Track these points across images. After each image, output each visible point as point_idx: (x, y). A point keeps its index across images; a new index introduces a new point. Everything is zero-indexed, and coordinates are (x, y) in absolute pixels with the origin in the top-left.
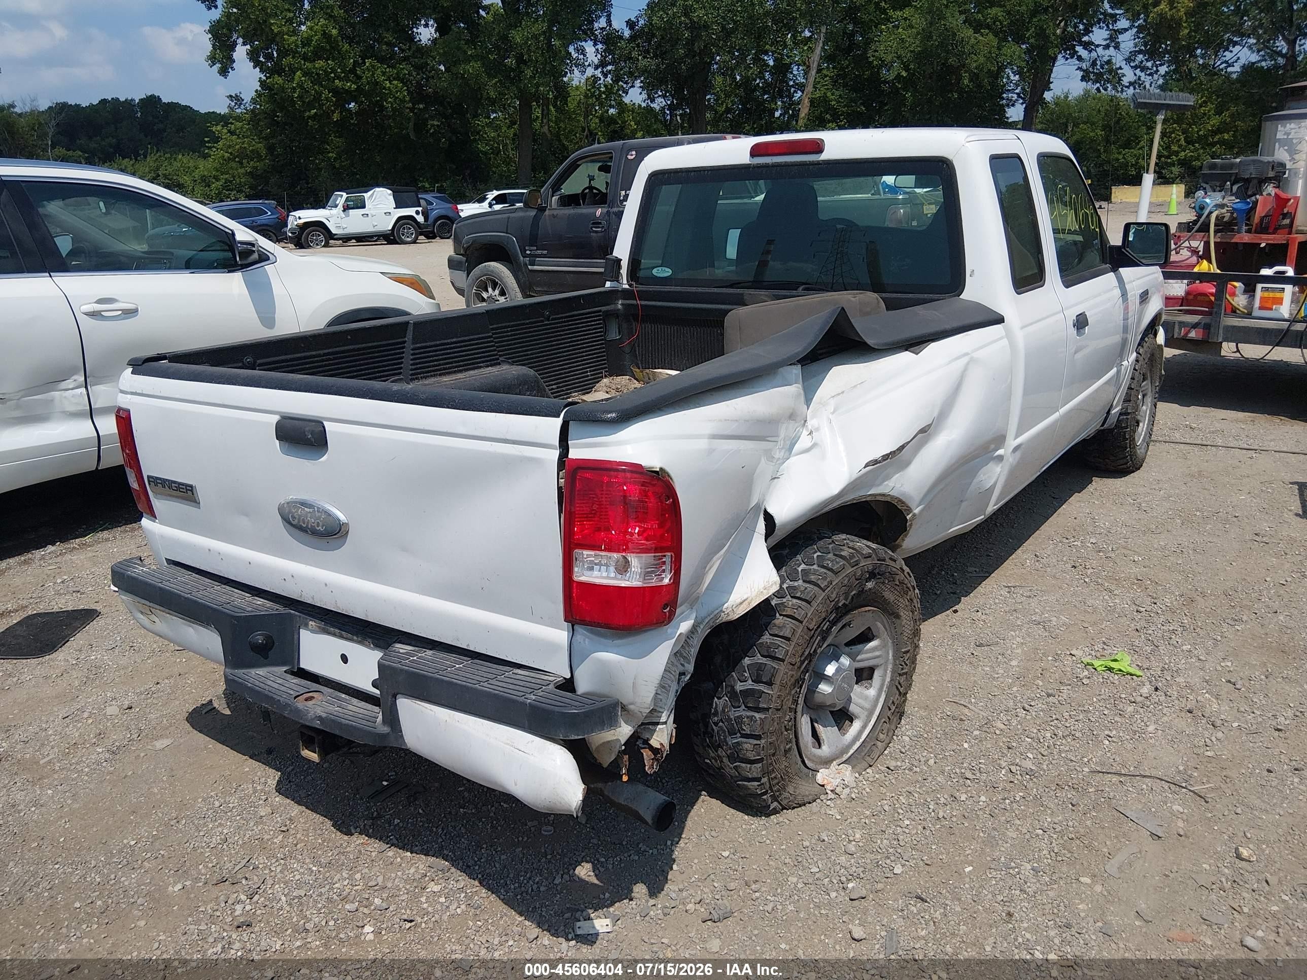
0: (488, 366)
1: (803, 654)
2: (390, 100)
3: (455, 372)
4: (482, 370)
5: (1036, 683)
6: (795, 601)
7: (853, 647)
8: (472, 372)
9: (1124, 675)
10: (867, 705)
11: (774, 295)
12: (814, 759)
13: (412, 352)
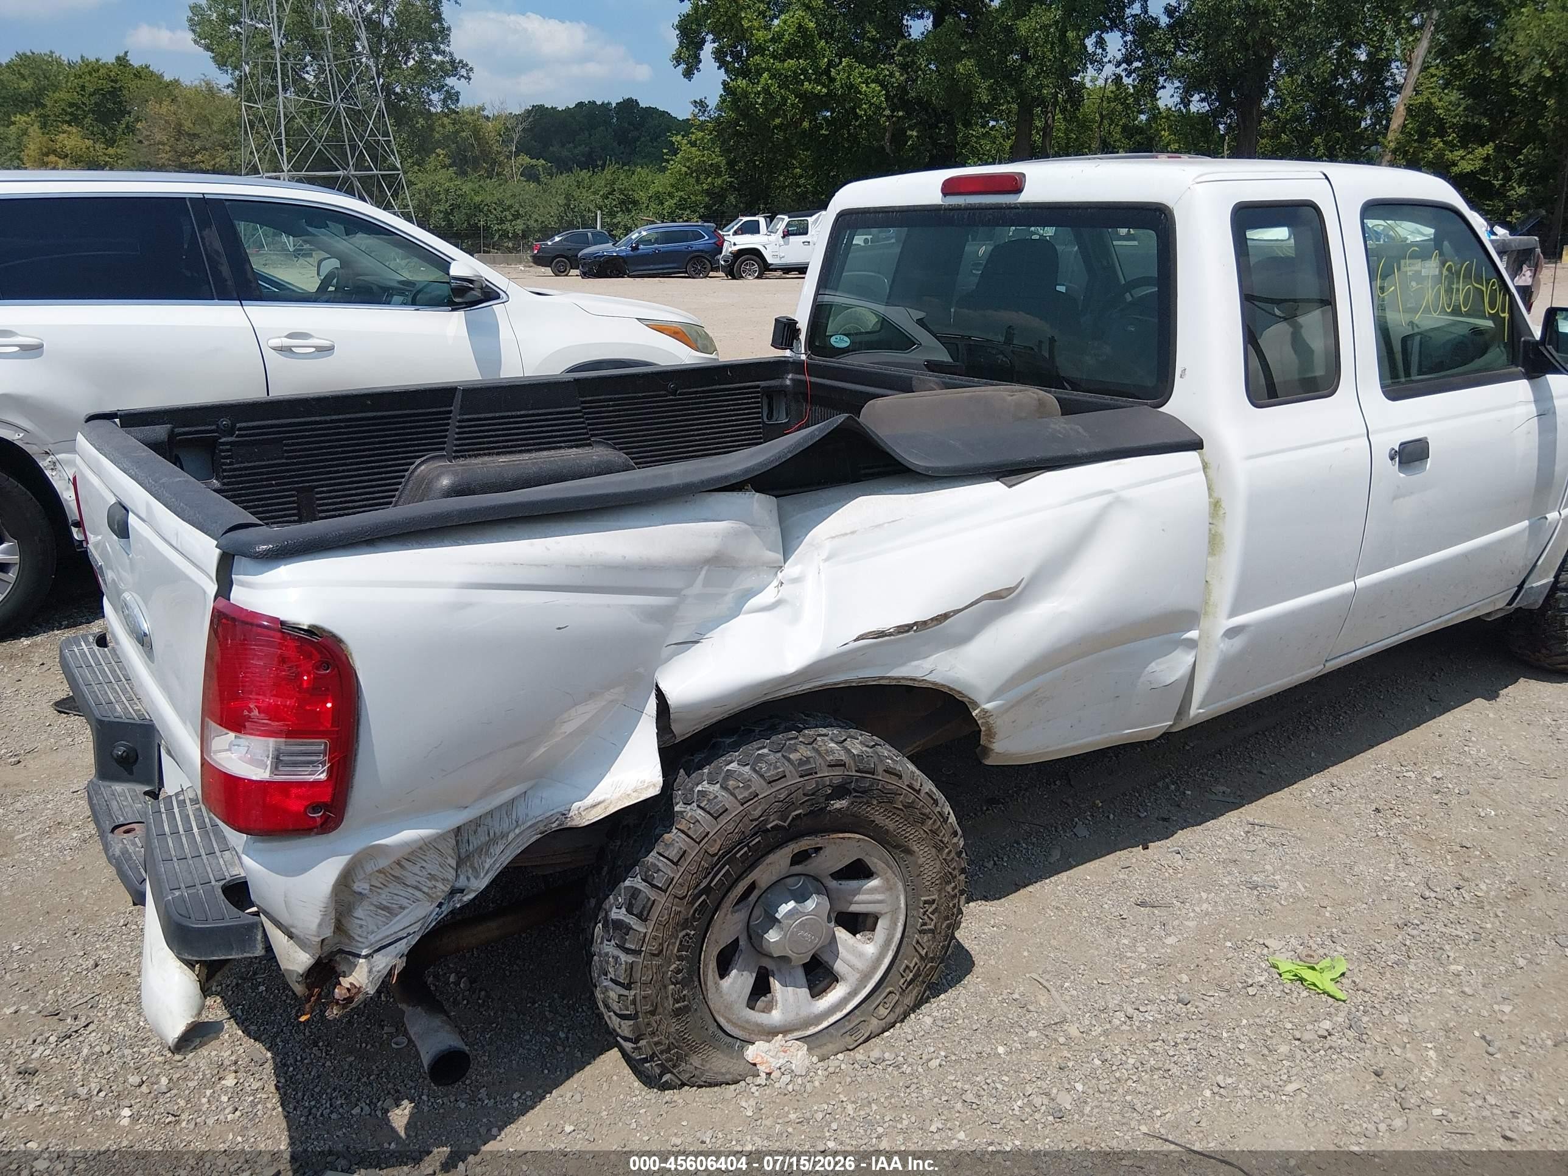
0: (571, 447)
1: (698, 885)
2: (864, 106)
3: (520, 452)
4: (562, 451)
5: (1178, 977)
6: (700, 811)
7: (843, 882)
8: (545, 453)
9: (1319, 994)
10: (860, 965)
11: (943, 383)
12: (747, 1026)
13: (458, 424)
